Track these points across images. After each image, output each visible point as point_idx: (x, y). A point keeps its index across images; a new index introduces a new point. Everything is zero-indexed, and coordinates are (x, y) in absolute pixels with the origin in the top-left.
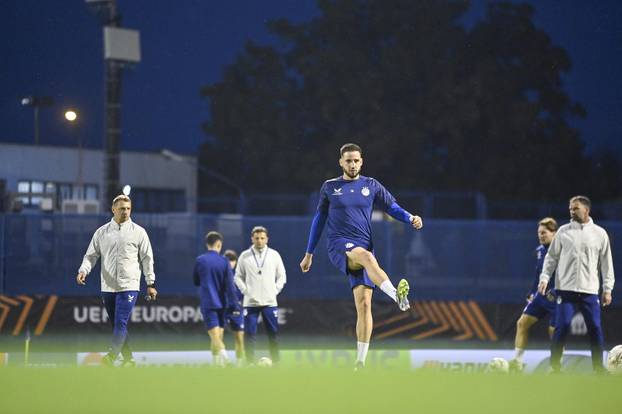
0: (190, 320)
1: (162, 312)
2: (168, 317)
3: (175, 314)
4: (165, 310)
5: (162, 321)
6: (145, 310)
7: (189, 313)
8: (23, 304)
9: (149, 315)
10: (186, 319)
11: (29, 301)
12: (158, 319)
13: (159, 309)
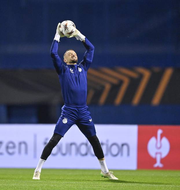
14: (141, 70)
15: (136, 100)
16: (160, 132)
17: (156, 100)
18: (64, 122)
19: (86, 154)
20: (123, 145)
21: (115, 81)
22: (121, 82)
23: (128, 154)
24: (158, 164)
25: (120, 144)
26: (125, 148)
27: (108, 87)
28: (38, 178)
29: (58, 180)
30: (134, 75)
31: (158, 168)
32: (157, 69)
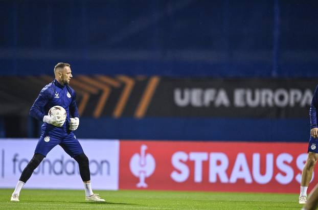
0: (297, 104)
1: (267, 96)
2: (273, 100)
3: (281, 98)
4: (270, 93)
5: (267, 105)
6: (249, 94)
7: (296, 96)
8: (123, 85)
9: (253, 98)
10: (292, 103)
11: (130, 83)
12: (263, 102)
13: (264, 93)
14: (123, 78)
15: (118, 112)
16: (144, 148)
17: (140, 112)
18: (45, 141)
19: (61, 173)
20: (102, 162)
21: (94, 91)
22: (101, 92)
23: (109, 173)
24: (142, 184)
25: (99, 161)
26: (105, 165)
27: (86, 97)
28: (17, 199)
29: (29, 201)
30: (115, 84)
31: (142, 188)
32: (141, 78)
